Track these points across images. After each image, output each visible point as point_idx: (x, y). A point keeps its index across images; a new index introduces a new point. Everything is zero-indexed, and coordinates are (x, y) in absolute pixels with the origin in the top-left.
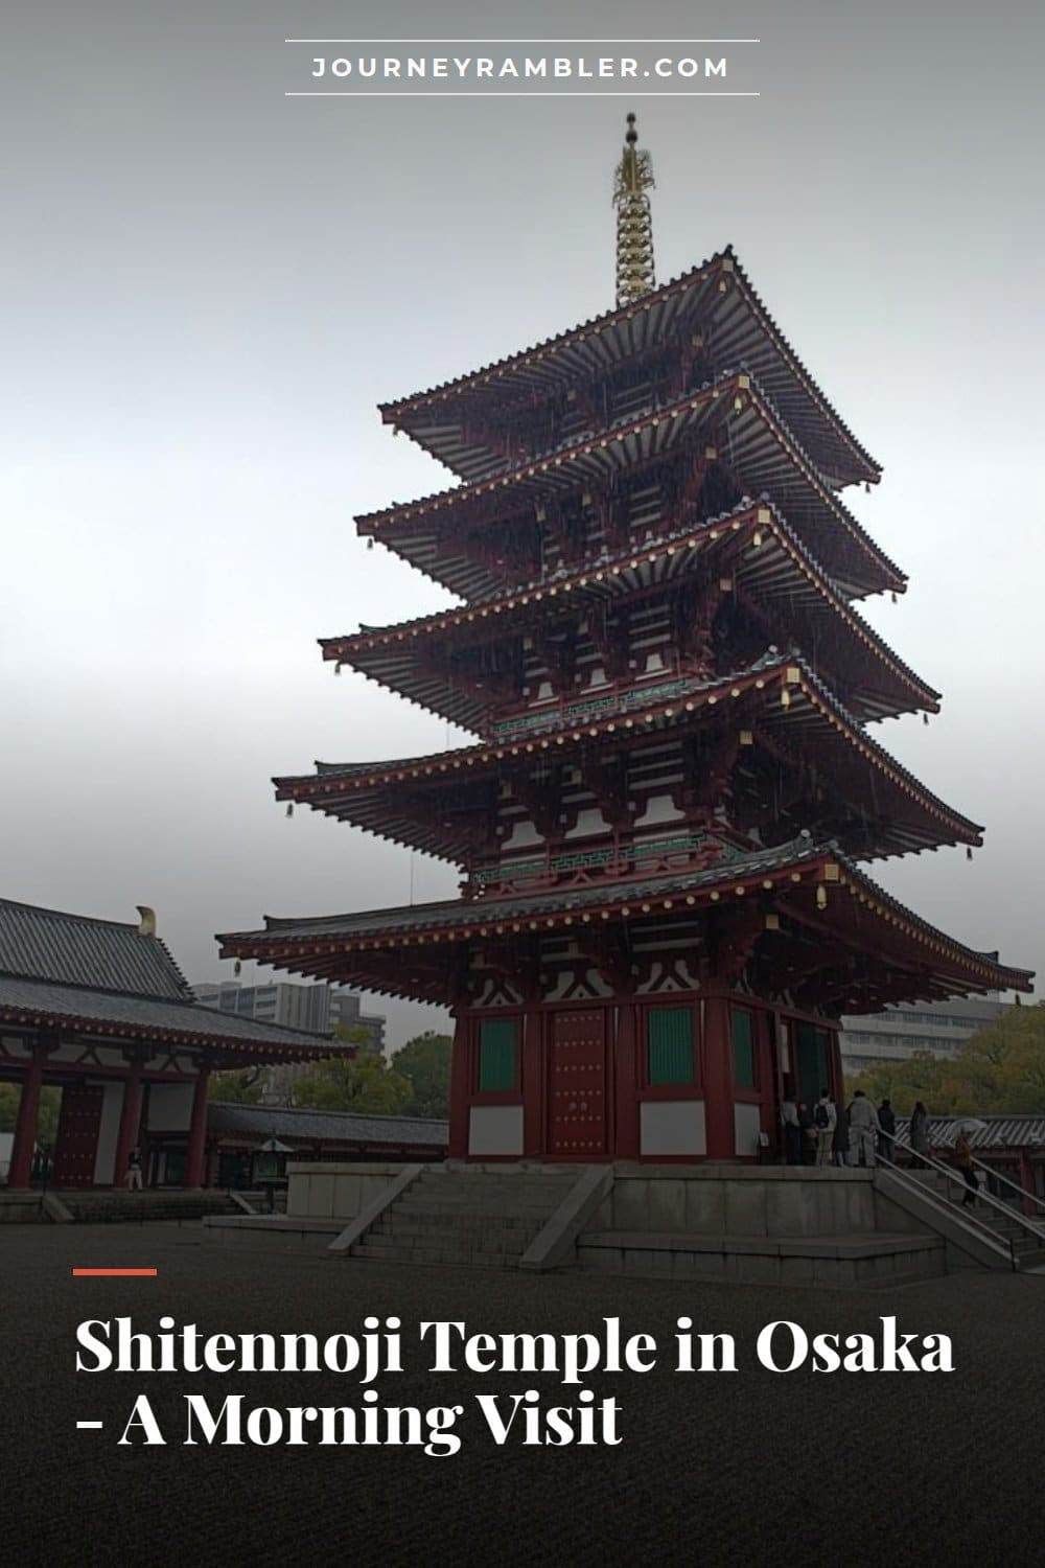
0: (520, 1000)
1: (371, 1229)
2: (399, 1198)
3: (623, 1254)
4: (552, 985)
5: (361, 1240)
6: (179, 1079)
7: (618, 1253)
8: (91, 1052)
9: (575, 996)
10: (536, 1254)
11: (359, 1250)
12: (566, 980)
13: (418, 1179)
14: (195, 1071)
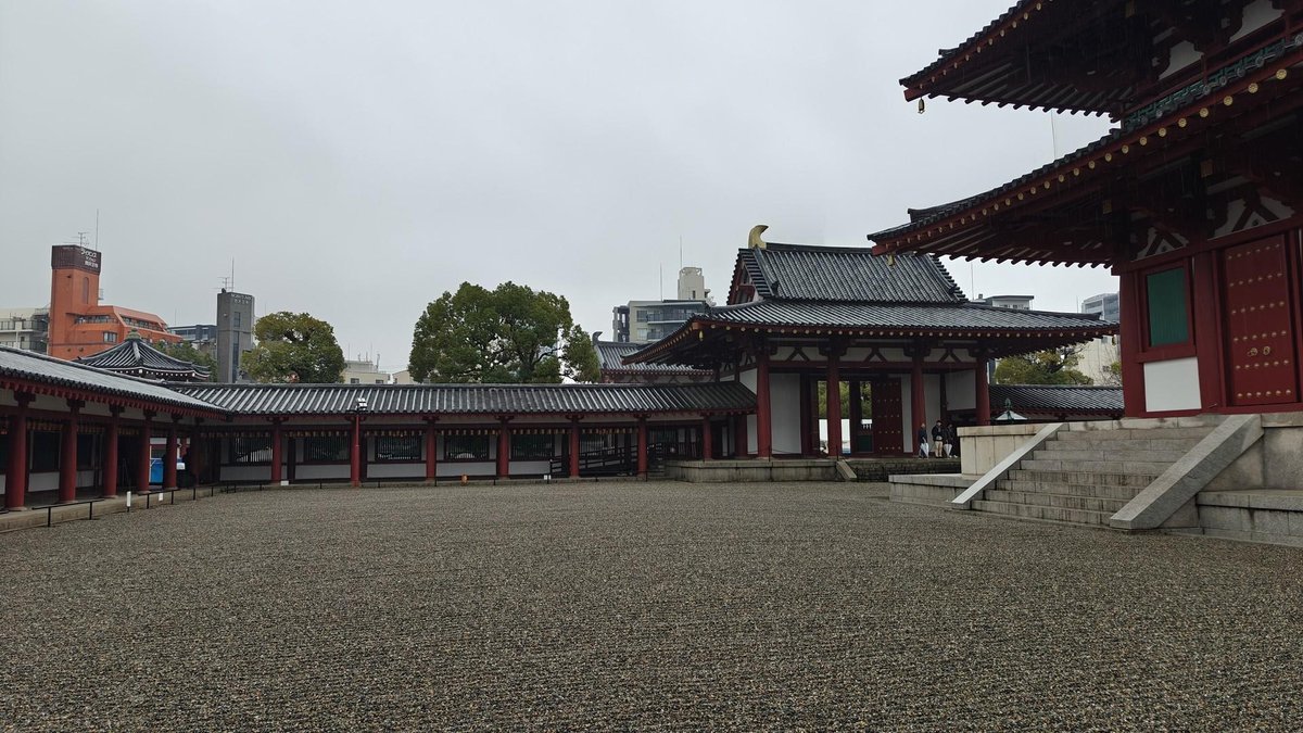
0: (1185, 242)
1: (996, 485)
2: (1030, 456)
3: (1252, 515)
4: (1222, 219)
5: (983, 494)
6: (960, 368)
7: (1245, 515)
8: (875, 352)
9: (1249, 226)
10: (1128, 514)
11: (977, 505)
12: (1236, 209)
13: (1055, 437)
14: (973, 360)
